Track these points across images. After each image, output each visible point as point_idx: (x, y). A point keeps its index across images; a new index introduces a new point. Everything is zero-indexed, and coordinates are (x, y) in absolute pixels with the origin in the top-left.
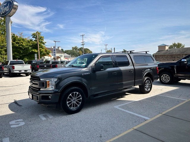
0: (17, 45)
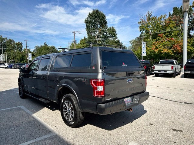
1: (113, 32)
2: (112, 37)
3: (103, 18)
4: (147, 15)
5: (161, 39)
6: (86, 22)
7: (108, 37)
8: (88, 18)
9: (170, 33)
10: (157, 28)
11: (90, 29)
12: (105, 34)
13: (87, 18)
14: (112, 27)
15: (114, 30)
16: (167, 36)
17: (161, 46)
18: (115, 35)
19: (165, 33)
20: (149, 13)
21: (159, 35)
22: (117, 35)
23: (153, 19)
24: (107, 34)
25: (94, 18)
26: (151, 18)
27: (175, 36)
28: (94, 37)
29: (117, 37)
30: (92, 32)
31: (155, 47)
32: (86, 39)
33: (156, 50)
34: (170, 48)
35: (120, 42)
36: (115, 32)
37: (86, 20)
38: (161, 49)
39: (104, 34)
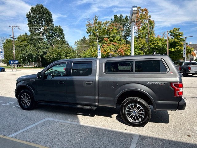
0: (153, 46)
1: (59, 31)
2: (59, 36)
3: (49, 15)
4: (95, 18)
5: (106, 43)
6: (28, 16)
7: (55, 35)
8: (31, 12)
9: (114, 38)
10: (103, 32)
11: (33, 25)
12: (52, 32)
13: (29, 12)
14: (58, 26)
15: (61, 29)
16: (111, 40)
17: (108, 49)
18: (62, 35)
19: (109, 38)
20: (95, 17)
21: (104, 39)
22: (64, 34)
23: (99, 23)
24: (53, 32)
25: (38, 14)
26: (97, 22)
27: (117, 40)
28: (38, 35)
29: (64, 37)
30: (36, 29)
31: (103, 50)
32: (27, 35)
33: (104, 53)
34: (116, 52)
35: (67, 42)
36: (62, 31)
37: (27, 15)
38: (108, 51)
39: (50, 32)
